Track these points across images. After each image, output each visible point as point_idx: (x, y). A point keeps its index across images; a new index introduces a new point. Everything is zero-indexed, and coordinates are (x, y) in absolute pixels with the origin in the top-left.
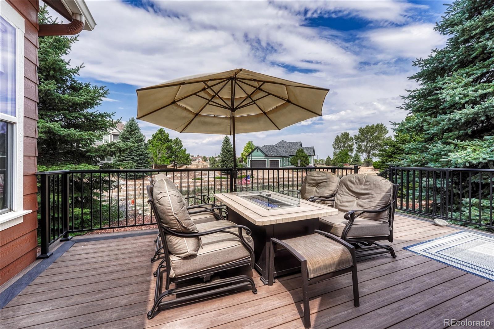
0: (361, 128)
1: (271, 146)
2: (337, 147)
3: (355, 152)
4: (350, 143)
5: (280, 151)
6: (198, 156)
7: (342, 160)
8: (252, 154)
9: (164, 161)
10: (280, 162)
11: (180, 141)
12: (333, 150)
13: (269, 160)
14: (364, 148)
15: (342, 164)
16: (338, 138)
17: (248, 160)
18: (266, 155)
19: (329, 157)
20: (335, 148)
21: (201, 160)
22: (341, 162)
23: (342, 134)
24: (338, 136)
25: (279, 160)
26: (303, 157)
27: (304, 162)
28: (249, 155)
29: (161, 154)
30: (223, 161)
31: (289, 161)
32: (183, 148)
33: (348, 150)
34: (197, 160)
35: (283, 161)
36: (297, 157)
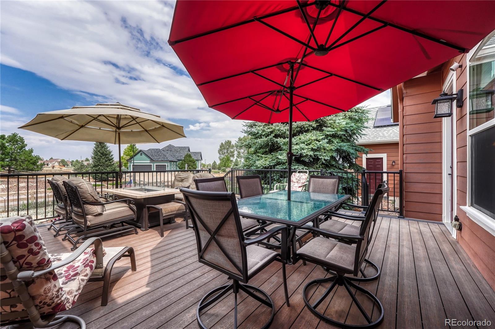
0: (240, 138)
1: (157, 149)
2: (222, 153)
3: (235, 158)
4: (232, 150)
5: (167, 155)
6: (52, 158)
7: (225, 165)
8: (135, 158)
10: (168, 167)
11: (22, 139)
12: (218, 155)
13: (155, 164)
14: (242, 154)
15: (224, 168)
16: (222, 146)
17: (129, 164)
18: (152, 159)
19: (215, 162)
20: (220, 154)
21: (56, 164)
22: (224, 167)
23: (226, 141)
24: (222, 143)
25: (166, 164)
26: (191, 161)
27: (192, 166)
28: (131, 159)
30: (95, 166)
31: (176, 166)
32: (27, 148)
33: (231, 156)
34: (50, 165)
35: (170, 165)
36: (185, 161)
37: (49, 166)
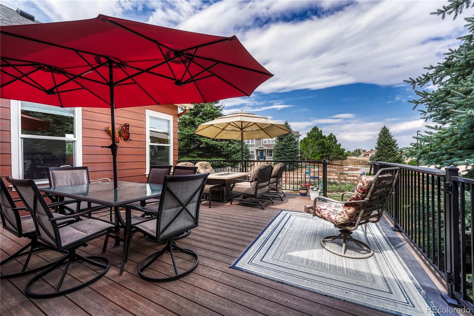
9: (315, 156)
11: (335, 137)
29: (312, 150)
32: (338, 143)
37: (369, 156)
